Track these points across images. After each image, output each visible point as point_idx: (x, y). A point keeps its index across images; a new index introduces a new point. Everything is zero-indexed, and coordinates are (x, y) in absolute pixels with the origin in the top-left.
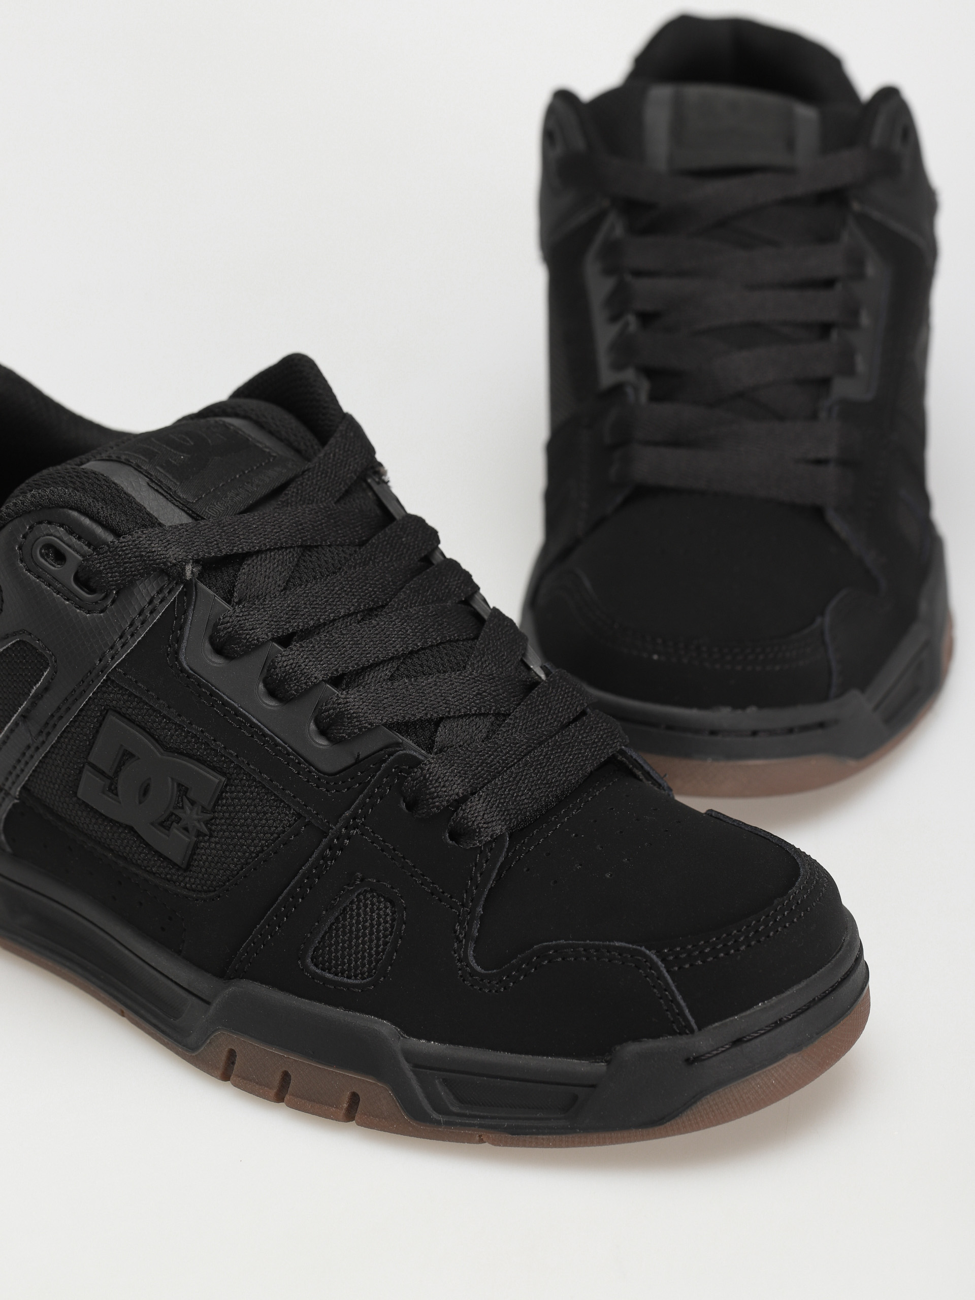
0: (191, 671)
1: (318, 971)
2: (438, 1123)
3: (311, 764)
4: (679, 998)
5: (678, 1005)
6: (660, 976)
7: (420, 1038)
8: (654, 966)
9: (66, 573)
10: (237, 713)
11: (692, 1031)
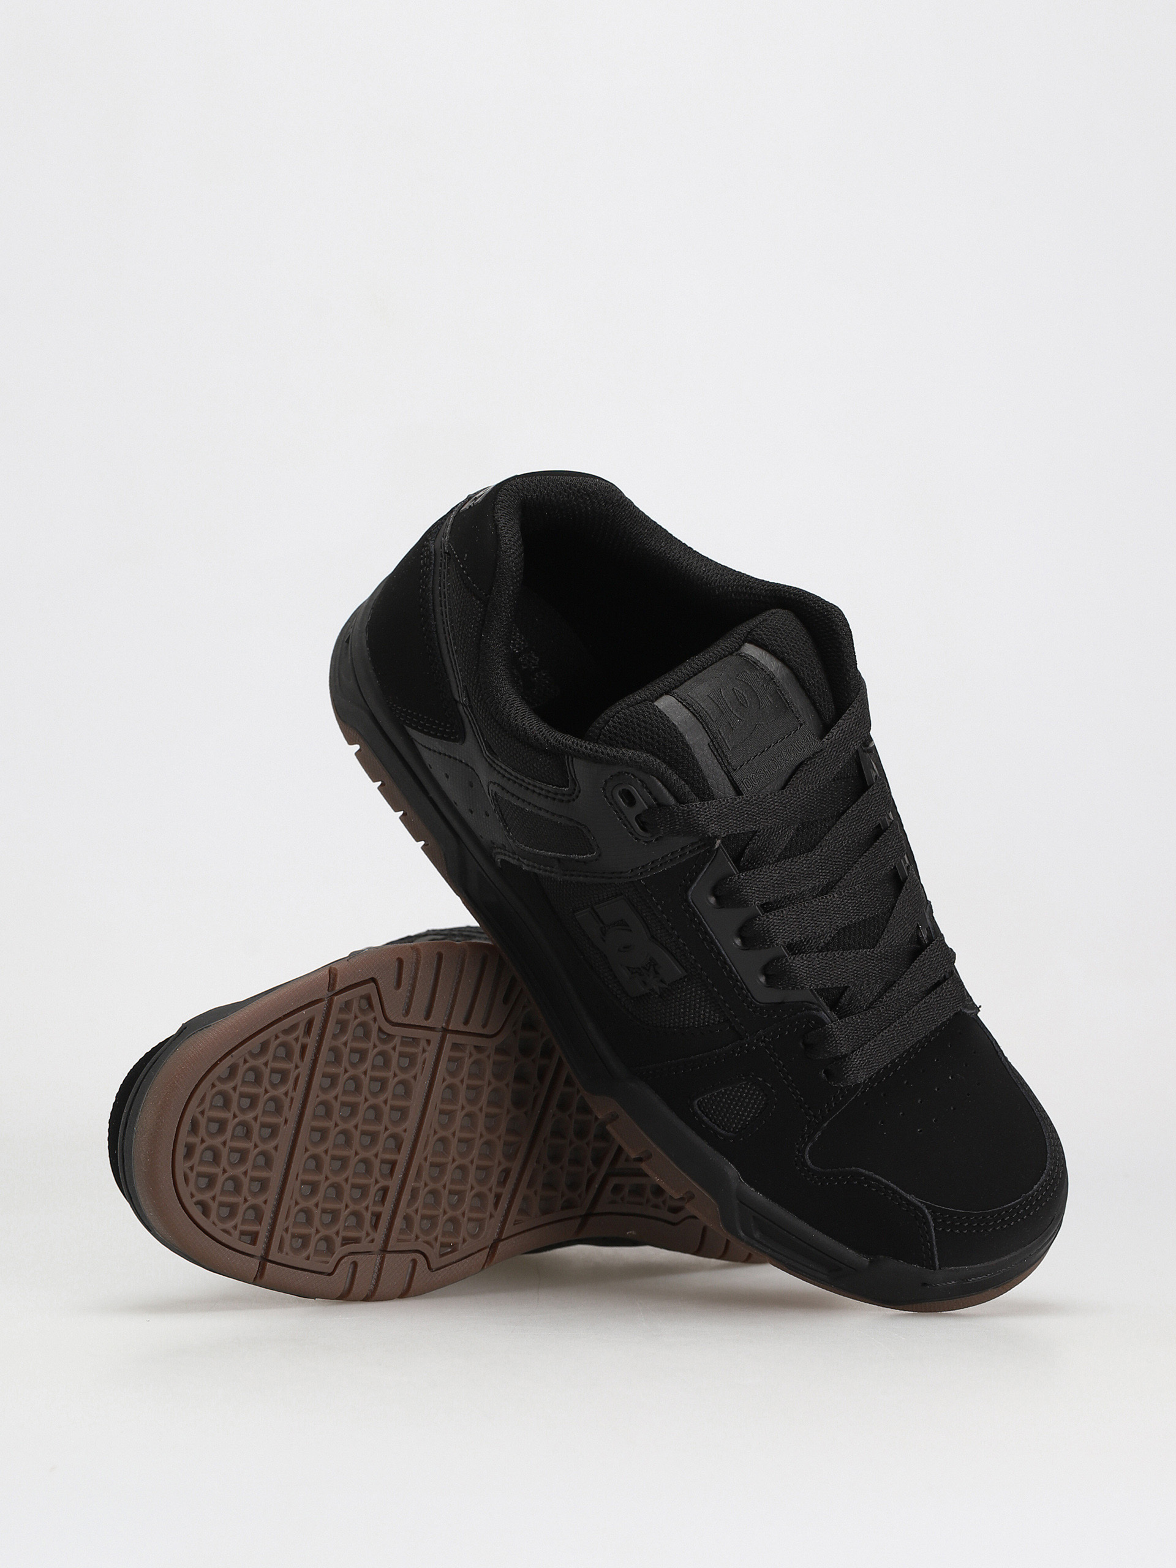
0: (692, 903)
1: (699, 1112)
2: (742, 1239)
3: (749, 991)
4: (935, 1249)
5: (933, 1253)
6: (929, 1232)
7: (752, 1186)
8: (927, 1223)
9: (631, 813)
10: (713, 942)
11: (935, 1269)
